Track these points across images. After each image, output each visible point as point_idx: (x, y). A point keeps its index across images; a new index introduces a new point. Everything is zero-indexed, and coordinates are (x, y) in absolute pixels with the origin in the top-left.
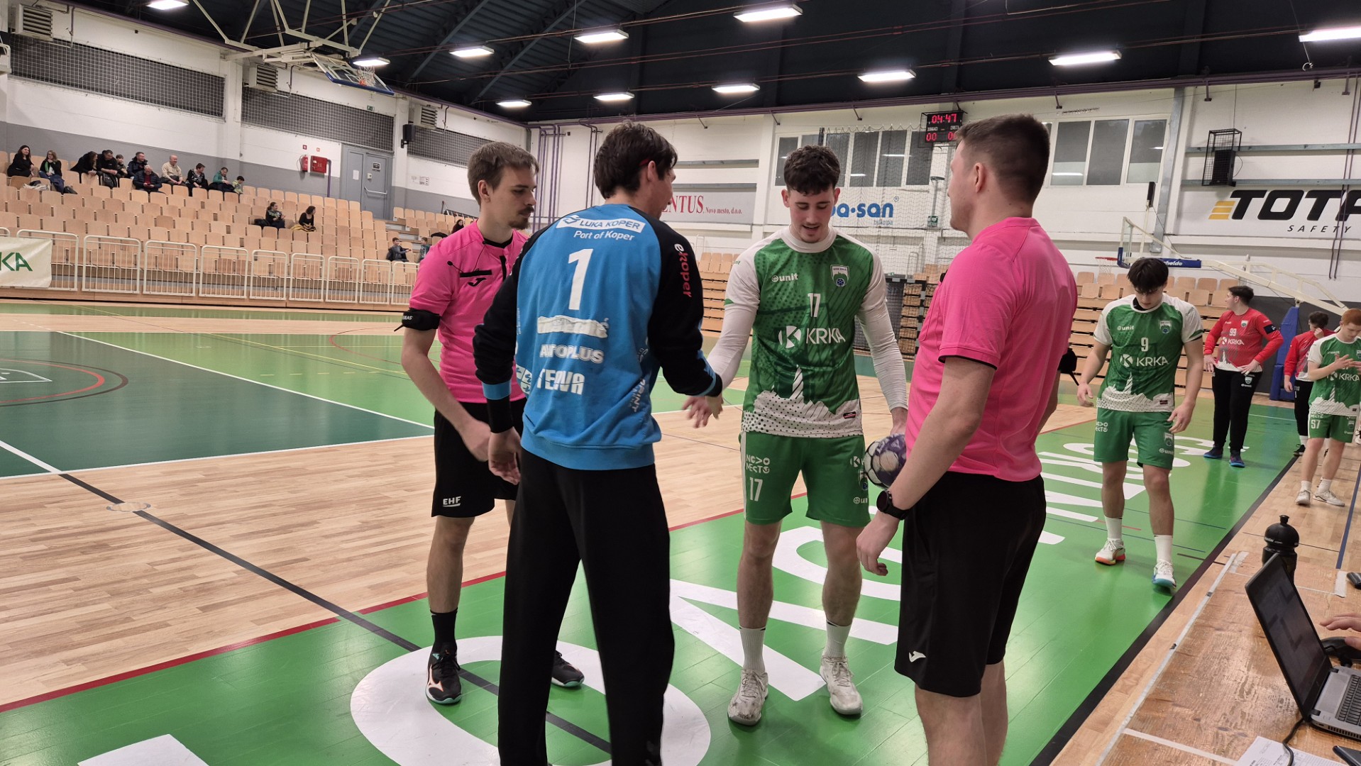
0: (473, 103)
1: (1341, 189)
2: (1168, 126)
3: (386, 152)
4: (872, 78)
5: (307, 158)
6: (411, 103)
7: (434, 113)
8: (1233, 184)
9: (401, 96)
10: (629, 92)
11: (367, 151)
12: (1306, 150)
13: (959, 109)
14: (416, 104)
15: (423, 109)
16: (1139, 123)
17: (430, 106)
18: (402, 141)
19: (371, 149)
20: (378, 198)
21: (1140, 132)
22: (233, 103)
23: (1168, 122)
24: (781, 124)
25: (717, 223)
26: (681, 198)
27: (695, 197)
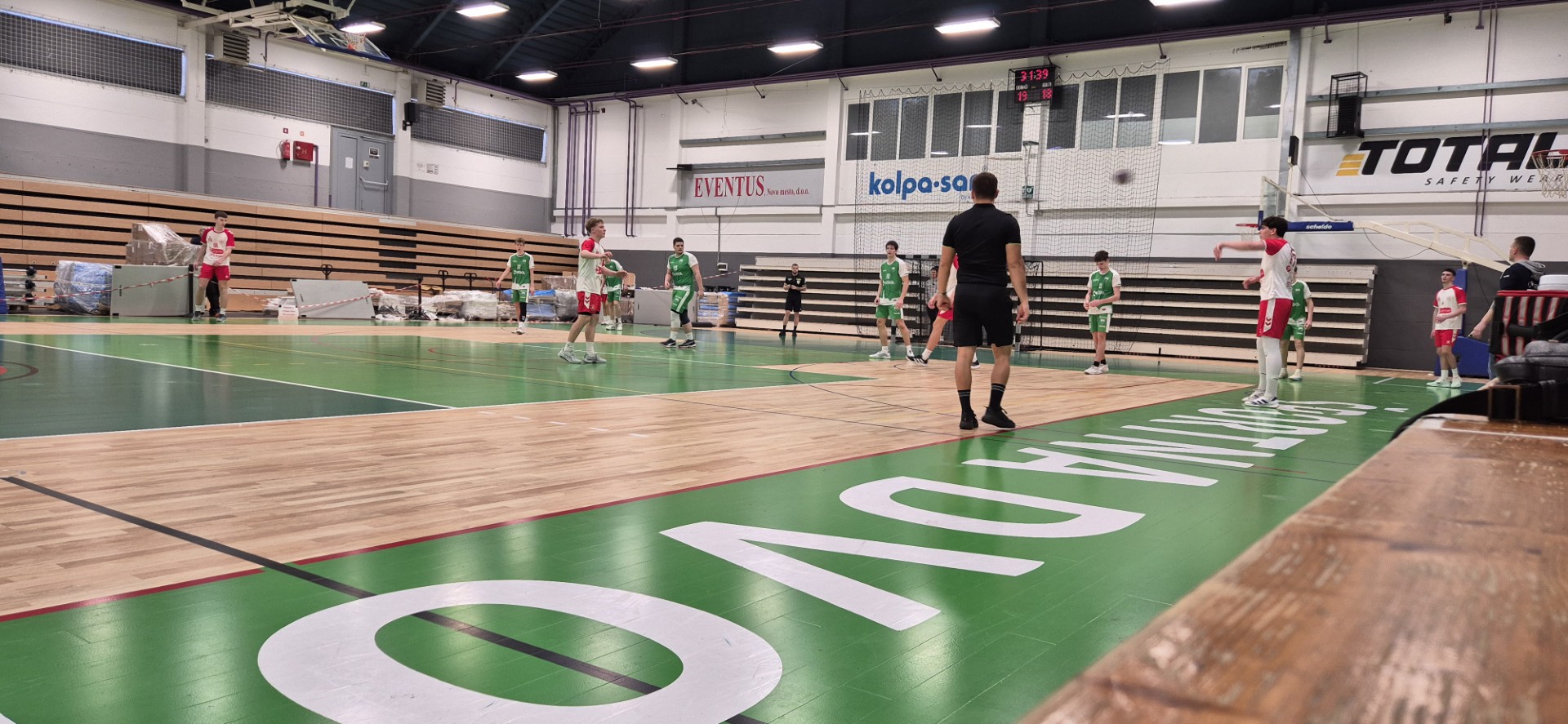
0: (488, 77)
1: (1480, 134)
2: (1285, 73)
3: (386, 136)
4: (950, 29)
5: (289, 144)
6: (414, 77)
7: (441, 89)
8: (1361, 134)
9: (401, 69)
10: (671, 56)
11: (362, 134)
12: (1440, 93)
13: (1051, 64)
14: (419, 79)
15: (428, 84)
16: (1252, 72)
17: (436, 80)
18: (404, 122)
19: (368, 132)
20: (378, 190)
21: (1255, 81)
22: (194, 79)
23: (1285, 69)
24: (849, 88)
25: (781, 206)
26: (738, 179)
27: (754, 177)
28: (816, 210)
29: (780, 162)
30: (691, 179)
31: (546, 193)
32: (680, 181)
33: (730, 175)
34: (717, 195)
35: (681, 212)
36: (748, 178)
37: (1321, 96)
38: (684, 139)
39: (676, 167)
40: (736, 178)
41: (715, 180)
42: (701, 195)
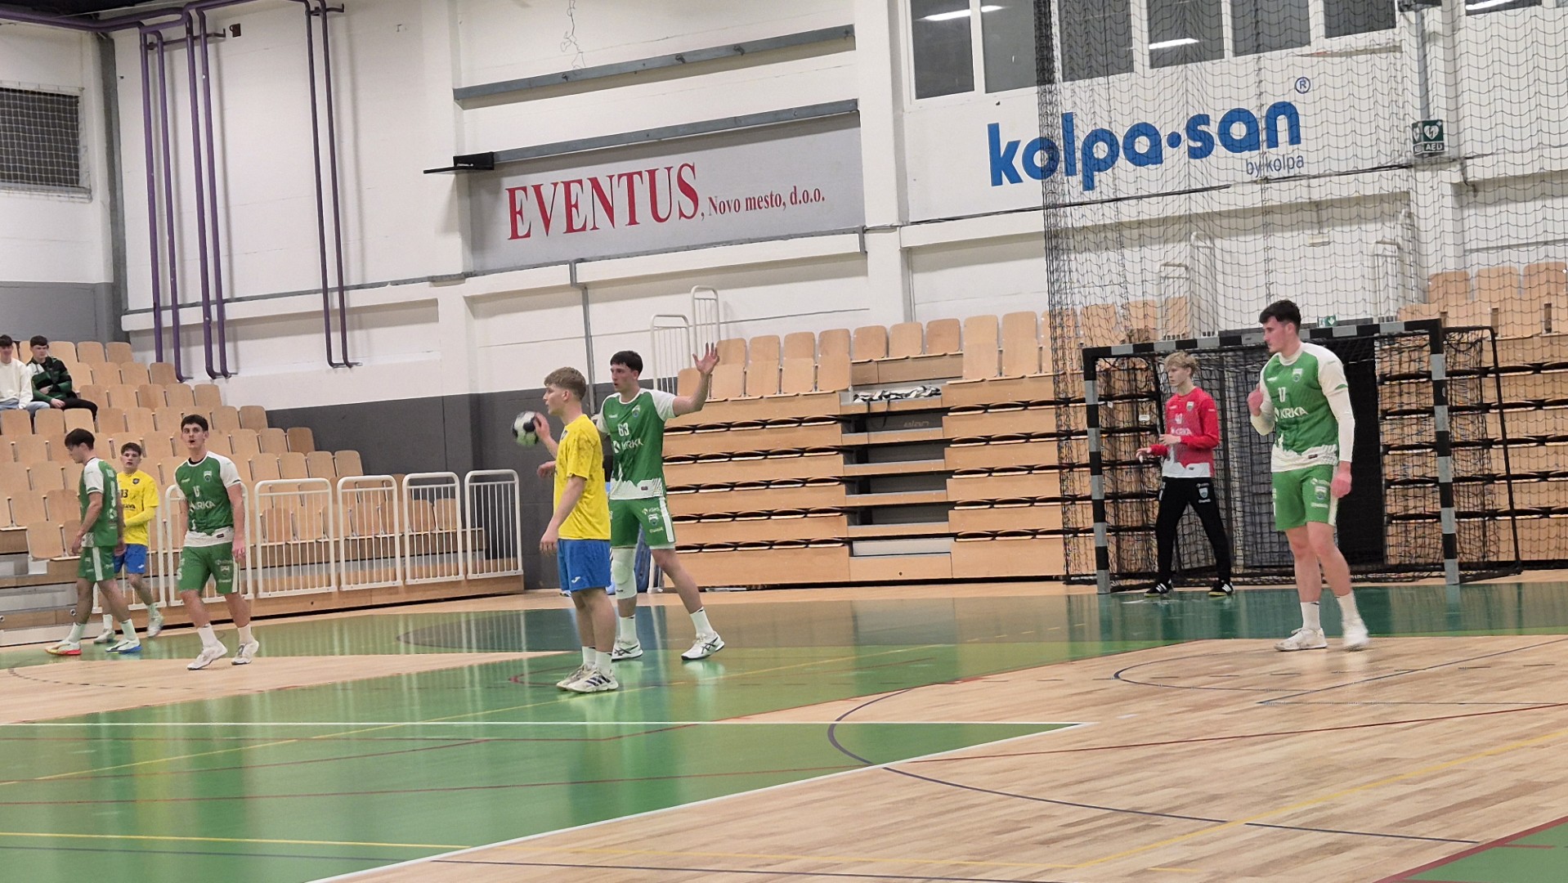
25: (750, 241)
26: (624, 179)
27: (669, 169)
28: (850, 244)
29: (737, 121)
30: (496, 191)
31: (97, 272)
32: (467, 202)
33: (601, 171)
34: (570, 229)
35: (477, 286)
36: (652, 173)
38: (465, 85)
39: (452, 165)
40: (620, 176)
41: (561, 188)
42: (528, 235)
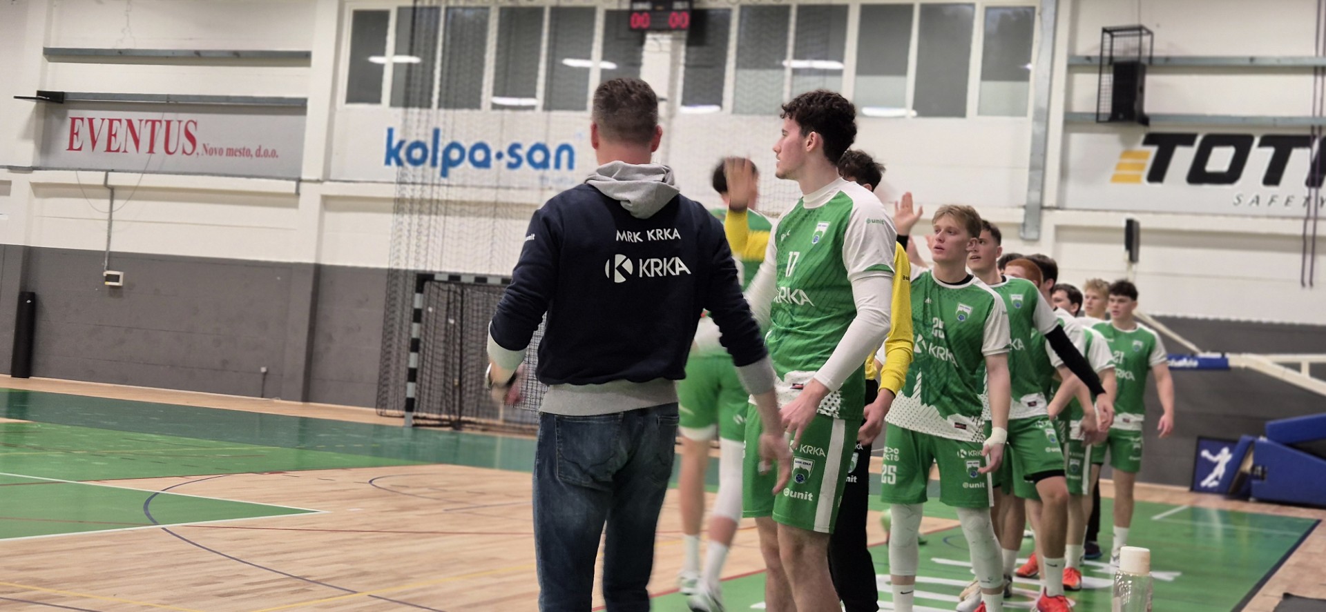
25: (226, 175)
26: (150, 123)
27: (180, 122)
28: (290, 186)
29: (228, 98)
30: (63, 118)
32: (42, 121)
33: (135, 116)
34: (109, 150)
35: (42, 176)
36: (168, 123)
37: (1089, 58)
38: (52, 46)
39: (35, 96)
40: (147, 121)
41: (107, 123)
42: (80, 149)
